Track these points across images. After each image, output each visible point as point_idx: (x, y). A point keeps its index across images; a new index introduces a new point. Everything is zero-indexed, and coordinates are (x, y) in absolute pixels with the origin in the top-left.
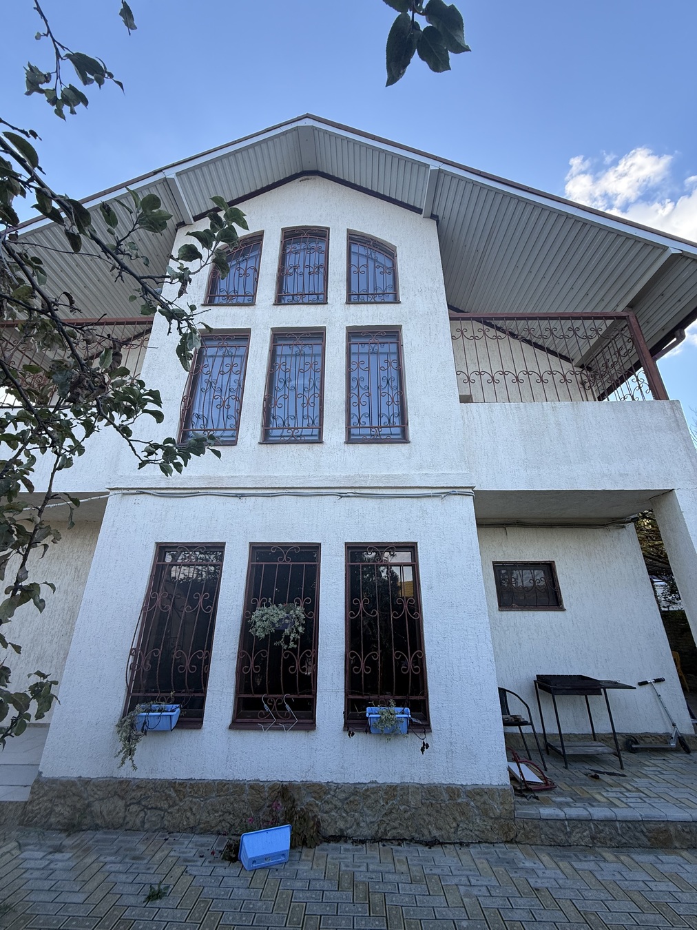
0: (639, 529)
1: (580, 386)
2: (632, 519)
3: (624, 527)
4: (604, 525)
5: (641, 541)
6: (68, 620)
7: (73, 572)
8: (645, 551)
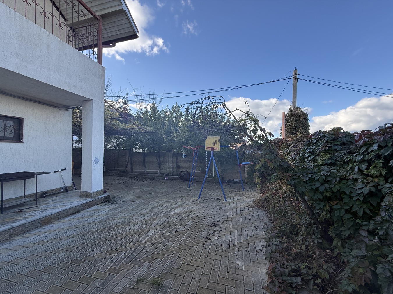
0: (74, 113)
1: (67, 37)
2: (73, 108)
3: (68, 110)
4: (59, 107)
5: (73, 118)
8: (74, 123)
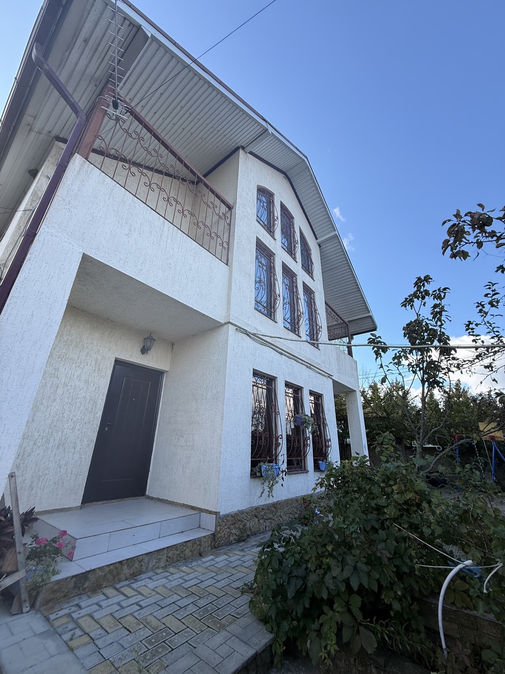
6: (90, 409)
7: (93, 363)
